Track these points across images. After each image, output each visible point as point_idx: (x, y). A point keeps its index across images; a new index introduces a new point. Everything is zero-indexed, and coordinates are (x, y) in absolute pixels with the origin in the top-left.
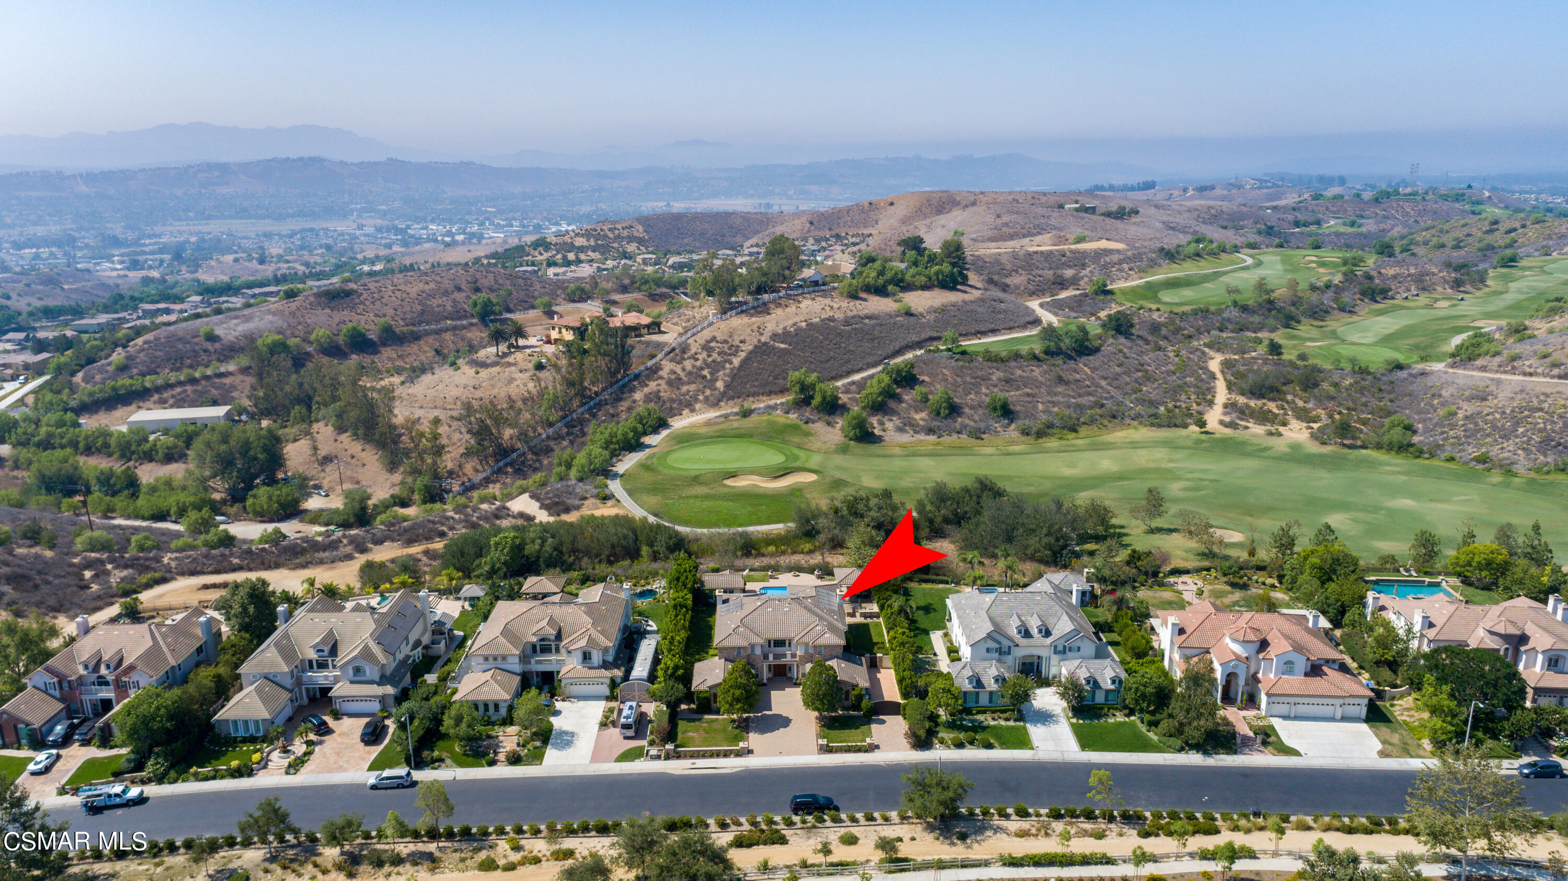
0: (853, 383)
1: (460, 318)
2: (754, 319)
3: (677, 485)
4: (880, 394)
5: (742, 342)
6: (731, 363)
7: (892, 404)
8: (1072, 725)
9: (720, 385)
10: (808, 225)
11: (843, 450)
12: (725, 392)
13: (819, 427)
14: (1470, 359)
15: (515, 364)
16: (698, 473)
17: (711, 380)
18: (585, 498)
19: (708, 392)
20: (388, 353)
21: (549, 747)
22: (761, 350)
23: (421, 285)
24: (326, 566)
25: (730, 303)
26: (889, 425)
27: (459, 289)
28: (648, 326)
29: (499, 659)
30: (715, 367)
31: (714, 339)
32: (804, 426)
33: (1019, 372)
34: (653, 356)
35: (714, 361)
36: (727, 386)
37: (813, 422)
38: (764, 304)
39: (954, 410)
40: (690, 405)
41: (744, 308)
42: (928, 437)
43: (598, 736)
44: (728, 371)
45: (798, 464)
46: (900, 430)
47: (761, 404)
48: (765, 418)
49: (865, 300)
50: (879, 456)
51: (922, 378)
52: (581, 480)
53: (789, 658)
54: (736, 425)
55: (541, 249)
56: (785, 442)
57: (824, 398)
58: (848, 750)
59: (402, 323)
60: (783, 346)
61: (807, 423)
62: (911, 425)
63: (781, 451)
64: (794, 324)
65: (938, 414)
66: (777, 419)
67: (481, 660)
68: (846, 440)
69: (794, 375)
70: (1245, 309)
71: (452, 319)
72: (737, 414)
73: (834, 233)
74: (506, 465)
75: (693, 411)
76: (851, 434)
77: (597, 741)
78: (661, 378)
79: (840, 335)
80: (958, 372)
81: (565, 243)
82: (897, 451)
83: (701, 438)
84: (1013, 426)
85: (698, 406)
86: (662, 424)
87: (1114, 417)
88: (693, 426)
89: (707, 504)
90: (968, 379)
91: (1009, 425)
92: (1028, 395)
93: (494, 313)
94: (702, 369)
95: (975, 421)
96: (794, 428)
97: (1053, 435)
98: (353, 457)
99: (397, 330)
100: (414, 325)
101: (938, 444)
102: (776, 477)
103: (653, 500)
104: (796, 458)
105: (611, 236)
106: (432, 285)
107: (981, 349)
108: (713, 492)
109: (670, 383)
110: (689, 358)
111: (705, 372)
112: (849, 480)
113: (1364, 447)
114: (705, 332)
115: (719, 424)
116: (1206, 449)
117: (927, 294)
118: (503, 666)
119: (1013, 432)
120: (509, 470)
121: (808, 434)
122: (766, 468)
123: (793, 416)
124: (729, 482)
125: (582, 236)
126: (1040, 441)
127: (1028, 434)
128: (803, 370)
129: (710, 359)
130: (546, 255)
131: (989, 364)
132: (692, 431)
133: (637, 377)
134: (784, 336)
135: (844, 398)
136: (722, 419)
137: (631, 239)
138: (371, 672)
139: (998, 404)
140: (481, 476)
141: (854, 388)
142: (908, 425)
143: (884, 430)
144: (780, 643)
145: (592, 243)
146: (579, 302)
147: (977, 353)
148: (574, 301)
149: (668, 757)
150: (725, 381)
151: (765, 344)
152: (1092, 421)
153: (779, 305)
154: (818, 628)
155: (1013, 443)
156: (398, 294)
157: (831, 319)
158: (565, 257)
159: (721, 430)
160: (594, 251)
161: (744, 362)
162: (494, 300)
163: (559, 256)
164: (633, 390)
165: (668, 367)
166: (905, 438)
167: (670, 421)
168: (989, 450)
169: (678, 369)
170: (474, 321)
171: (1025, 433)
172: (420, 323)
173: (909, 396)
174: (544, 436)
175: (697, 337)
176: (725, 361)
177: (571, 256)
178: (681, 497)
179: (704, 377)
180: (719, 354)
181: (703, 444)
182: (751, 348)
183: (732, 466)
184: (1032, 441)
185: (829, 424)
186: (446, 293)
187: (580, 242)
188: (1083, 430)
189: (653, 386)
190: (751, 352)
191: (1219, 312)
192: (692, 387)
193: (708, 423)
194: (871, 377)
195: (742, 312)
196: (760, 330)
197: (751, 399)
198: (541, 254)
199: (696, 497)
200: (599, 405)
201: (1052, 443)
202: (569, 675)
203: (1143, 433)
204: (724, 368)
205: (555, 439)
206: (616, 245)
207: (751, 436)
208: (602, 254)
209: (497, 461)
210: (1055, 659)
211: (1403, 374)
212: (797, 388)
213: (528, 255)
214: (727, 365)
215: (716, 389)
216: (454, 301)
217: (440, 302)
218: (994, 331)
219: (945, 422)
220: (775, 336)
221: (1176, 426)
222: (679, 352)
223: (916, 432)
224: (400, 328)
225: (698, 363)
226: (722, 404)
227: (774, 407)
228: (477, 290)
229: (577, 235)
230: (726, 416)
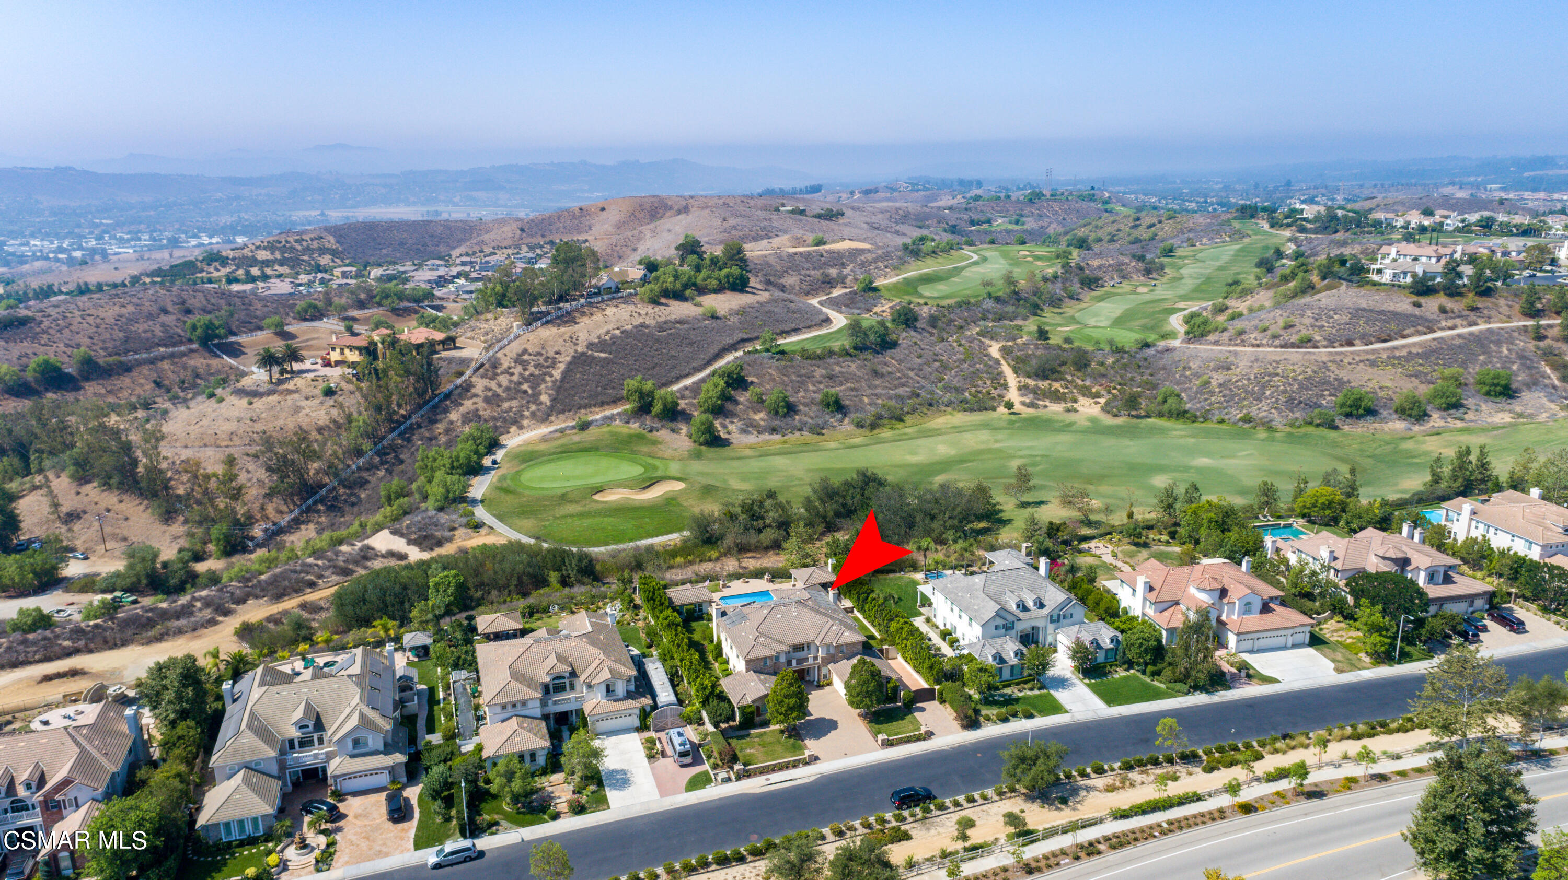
0: (686, 388)
1: (174, 345)
2: (562, 329)
3: (545, 506)
4: (718, 398)
5: (557, 353)
6: (551, 376)
7: (729, 406)
8: (1088, 685)
9: (544, 398)
10: (519, 232)
11: (698, 456)
12: (552, 406)
13: (663, 434)
14: (1202, 336)
15: (297, 391)
16: (564, 491)
17: (533, 395)
18: (453, 529)
19: (533, 408)
20: (92, 389)
21: (607, 789)
22: (579, 360)
23: (117, 308)
24: (188, 635)
25: (532, 314)
26: (732, 427)
27: (165, 311)
28: (443, 342)
29: (519, 705)
30: (535, 381)
31: (525, 351)
32: (649, 435)
33: (837, 368)
34: (460, 374)
35: (531, 375)
36: (553, 400)
37: (657, 430)
38: (568, 313)
39: (791, 409)
40: (516, 422)
41: (549, 318)
42: (772, 437)
43: (652, 769)
44: (550, 384)
45: (659, 473)
46: (744, 431)
47: (598, 415)
48: (605, 429)
49: (666, 305)
50: (733, 459)
51: (750, 379)
52: (441, 509)
53: (811, 661)
54: (576, 438)
55: (217, 264)
56: (633, 452)
57: (665, 405)
58: (908, 740)
59: (102, 353)
60: (603, 355)
61: (651, 431)
62: (754, 426)
63: (634, 461)
64: (608, 333)
65: (777, 413)
66: (619, 430)
67: (498, 709)
68: (696, 445)
69: (631, 384)
70: (998, 300)
71: (165, 346)
72: (573, 427)
73: (547, 240)
74: (315, 503)
75: (521, 428)
76: (702, 440)
77: (654, 774)
78: (476, 396)
79: (658, 341)
80: (783, 371)
81: (245, 258)
82: (748, 452)
83: (544, 455)
84: (847, 420)
85: (526, 423)
86: (494, 445)
87: (931, 405)
88: (528, 443)
89: (587, 522)
90: (794, 378)
91: (842, 420)
92: (852, 389)
93: (218, 337)
94: (520, 383)
95: (812, 418)
96: (639, 437)
97: (883, 426)
98: (108, 510)
99: (101, 362)
100: (119, 354)
101: (785, 442)
102: (644, 488)
103: (528, 523)
104: (655, 468)
105: (299, 248)
106: (131, 308)
107: (798, 348)
108: (586, 509)
109: (487, 400)
110: (502, 373)
111: (525, 387)
112: (717, 484)
113: (1148, 416)
114: (512, 345)
115: (557, 439)
116: (1020, 428)
117: (720, 297)
118: (522, 713)
119: (847, 426)
120: (321, 507)
121: (655, 443)
122: (632, 479)
123: (635, 426)
124: (597, 497)
125: (265, 248)
126: (875, 432)
127: (862, 427)
128: (639, 378)
129: (527, 373)
130: (224, 272)
131: (809, 362)
132: (530, 448)
133: (448, 396)
134: (601, 345)
135: (683, 404)
136: (558, 434)
137: (323, 251)
138: (374, 741)
139: (831, 400)
140: (288, 518)
141: (687, 393)
142: (749, 427)
143: (729, 433)
144: (799, 648)
145: (278, 256)
146: (312, 320)
147: (794, 352)
148: (305, 320)
149: (739, 778)
150: (550, 395)
151: (583, 354)
152: (914, 410)
153: (583, 314)
154: (834, 628)
155: (851, 436)
156: (90, 319)
157: (643, 325)
158: (248, 273)
159: (563, 445)
160: (282, 265)
161: (565, 374)
162: (217, 323)
163: (241, 272)
164: (446, 411)
165: (480, 384)
166: (752, 439)
167: (504, 440)
168: (833, 445)
169: (493, 385)
170: (194, 346)
171: (860, 425)
172: (126, 352)
173: (743, 397)
174: (354, 467)
175: (507, 350)
176: (545, 374)
177: (255, 271)
178: (556, 518)
179: (525, 392)
180: (536, 366)
181: (549, 461)
182: (568, 359)
183: (596, 480)
184: (868, 433)
185: (673, 431)
186: (150, 317)
187: (263, 255)
188: (909, 419)
189: (468, 405)
190: (570, 363)
191: (978, 304)
192: (514, 403)
193: (544, 439)
194: (703, 380)
195: (547, 322)
196: (573, 340)
197: (583, 411)
198: (218, 270)
199: (572, 516)
200: (411, 429)
201: (885, 433)
202: (596, 711)
203: (959, 418)
204: (544, 381)
205: (367, 470)
206: (306, 258)
207: (597, 449)
208: (292, 268)
209: (304, 500)
210: (1051, 627)
211: (1151, 351)
212: (636, 396)
213: (202, 271)
214: (548, 378)
215: (541, 403)
216: (163, 325)
217: (146, 326)
218: (796, 330)
219: (785, 420)
220: (591, 346)
221: (986, 409)
222: (491, 368)
223: (759, 432)
224: (102, 359)
225: (515, 378)
226: (552, 418)
227: (612, 418)
228: (188, 312)
229: (258, 248)
230: (562, 431)
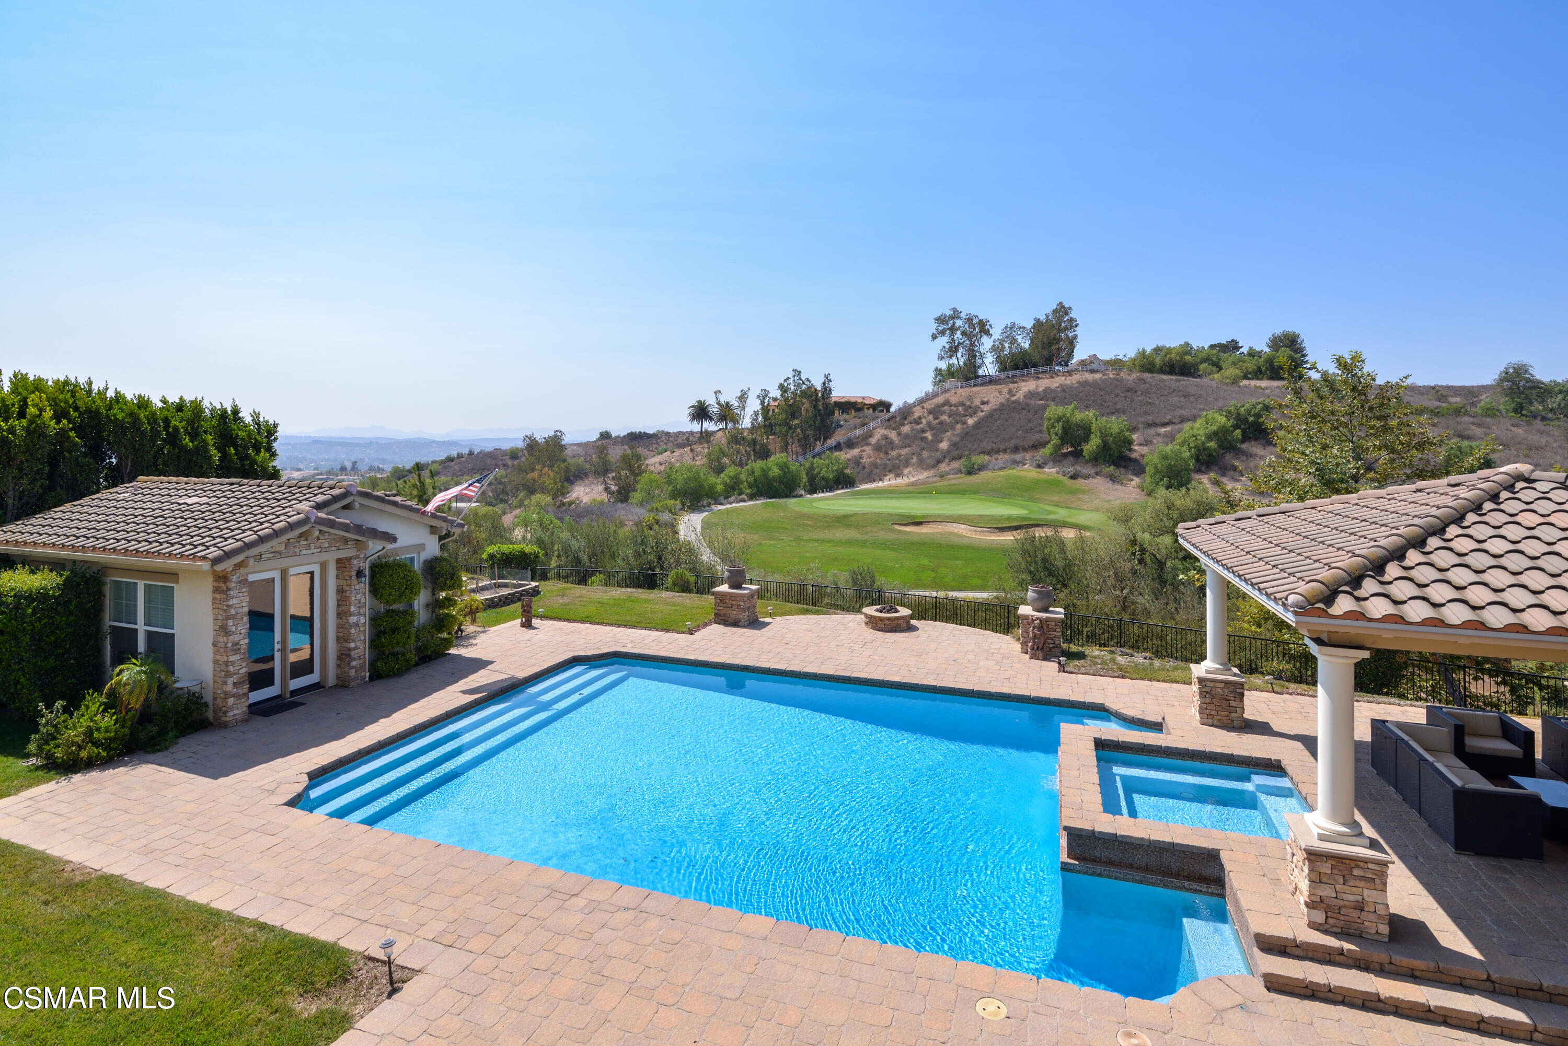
2: (1003, 386)
4: (1209, 437)
5: (983, 403)
6: (964, 423)
7: (1234, 460)
9: (944, 445)
12: (948, 451)
13: (1096, 483)
17: (932, 442)
19: (925, 454)
22: (1009, 407)
30: (942, 429)
31: (947, 403)
32: (1069, 482)
34: (864, 425)
35: (941, 423)
36: (954, 445)
37: (1087, 477)
40: (896, 470)
44: (958, 431)
45: (1050, 519)
48: (1003, 473)
54: (954, 482)
56: (1030, 497)
57: (1105, 443)
61: (1074, 478)
63: (1022, 506)
64: (1062, 386)
66: (1024, 475)
72: (959, 471)
75: (899, 476)
78: (869, 444)
85: (906, 471)
86: (845, 484)
88: (890, 486)
94: (923, 431)
96: (1051, 485)
104: (1049, 513)
109: (878, 448)
110: (910, 422)
111: (929, 435)
114: (937, 398)
121: (1075, 491)
123: (1051, 471)
129: (937, 422)
133: (838, 445)
134: (1045, 394)
136: (936, 479)
150: (951, 441)
151: (1016, 402)
153: (1042, 378)
159: (927, 487)
161: (982, 421)
165: (880, 433)
167: (860, 483)
169: (893, 435)
175: (926, 404)
176: (957, 422)
178: (798, 539)
179: (926, 438)
180: (951, 415)
182: (995, 407)
185: (1113, 479)
189: (855, 452)
190: (994, 411)
192: (904, 451)
193: (913, 484)
196: (1011, 393)
197: (984, 456)
199: (825, 541)
204: (953, 428)
207: (974, 491)
212: (1059, 436)
214: (959, 426)
215: (937, 450)
220: (1030, 396)
222: (899, 419)
225: (921, 426)
226: (941, 464)
227: (1019, 462)
230: (942, 475)
